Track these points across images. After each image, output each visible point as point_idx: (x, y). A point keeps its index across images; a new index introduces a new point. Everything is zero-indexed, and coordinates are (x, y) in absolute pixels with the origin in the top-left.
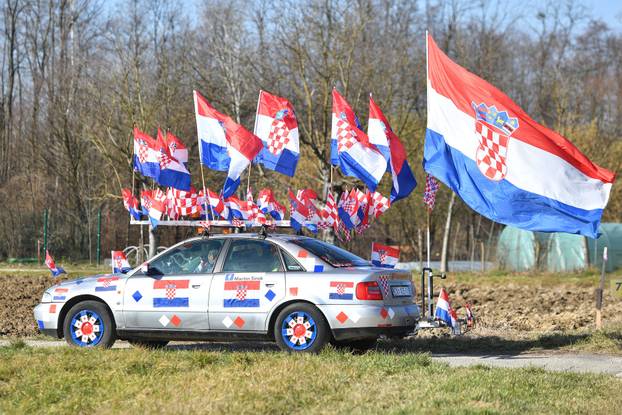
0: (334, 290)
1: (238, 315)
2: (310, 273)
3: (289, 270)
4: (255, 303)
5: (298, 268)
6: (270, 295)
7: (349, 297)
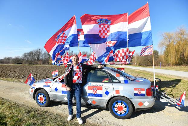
0: (136, 92)
1: (94, 99)
2: (123, 84)
3: (113, 82)
4: (101, 95)
5: (117, 81)
6: (107, 93)
7: (143, 95)
